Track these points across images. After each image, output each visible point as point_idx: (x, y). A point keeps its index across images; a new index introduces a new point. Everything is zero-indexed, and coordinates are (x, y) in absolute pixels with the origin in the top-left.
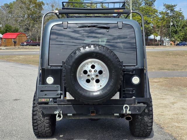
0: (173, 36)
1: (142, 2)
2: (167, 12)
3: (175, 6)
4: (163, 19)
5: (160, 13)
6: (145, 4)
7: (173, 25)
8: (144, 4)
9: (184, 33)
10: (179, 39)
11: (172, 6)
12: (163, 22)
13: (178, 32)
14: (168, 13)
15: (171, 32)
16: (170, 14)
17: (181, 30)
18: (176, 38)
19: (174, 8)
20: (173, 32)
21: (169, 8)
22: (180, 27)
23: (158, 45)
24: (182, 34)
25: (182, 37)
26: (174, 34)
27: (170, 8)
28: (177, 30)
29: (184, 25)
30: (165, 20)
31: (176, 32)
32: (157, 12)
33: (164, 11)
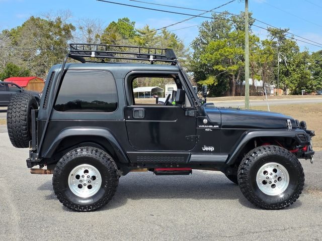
0: (281, 80)
1: (231, 25)
2: (274, 40)
3: (286, 31)
4: (268, 52)
5: (263, 44)
6: (237, 29)
7: (283, 63)
8: (235, 28)
9: (300, 75)
10: (291, 85)
11: (282, 31)
12: (268, 57)
13: (291, 73)
14: (275, 43)
15: (280, 73)
16: (278, 45)
17: (294, 70)
18: (287, 82)
19: (285, 33)
20: (283, 73)
21: (276, 33)
22: (293, 65)
23: (259, 95)
24: (296, 76)
25: (297, 81)
26: (283, 77)
27: (278, 33)
28: (288, 70)
29: (300, 62)
30: (272, 54)
31: (287, 74)
32: (258, 41)
33: (269, 39)
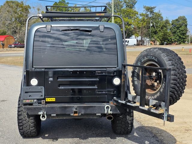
0: (152, 36)
1: (123, 4)
2: (147, 13)
3: (154, 8)
4: (143, 20)
5: (140, 15)
6: (126, 7)
7: (153, 26)
8: (125, 6)
9: (163, 33)
10: (158, 39)
11: (152, 8)
12: (143, 23)
13: (158, 32)
14: (148, 15)
15: (151, 33)
16: (149, 16)
17: (160, 31)
18: (155, 38)
19: (154, 9)
20: (153, 32)
21: (148, 10)
22: (159, 28)
23: (139, 45)
24: (161, 34)
25: (161, 37)
26: (153, 35)
27: (150, 9)
28: (156, 31)
29: (163, 25)
30: (145, 21)
31: (155, 33)
32: (137, 14)
33: (144, 13)
